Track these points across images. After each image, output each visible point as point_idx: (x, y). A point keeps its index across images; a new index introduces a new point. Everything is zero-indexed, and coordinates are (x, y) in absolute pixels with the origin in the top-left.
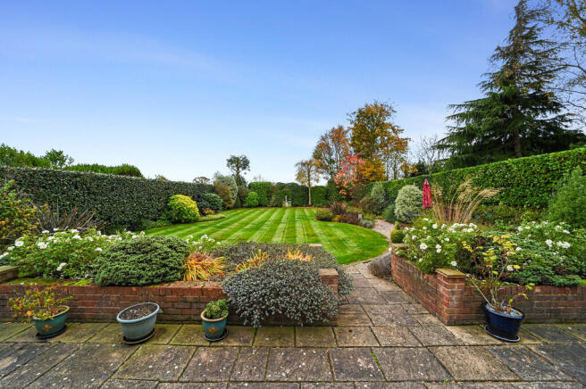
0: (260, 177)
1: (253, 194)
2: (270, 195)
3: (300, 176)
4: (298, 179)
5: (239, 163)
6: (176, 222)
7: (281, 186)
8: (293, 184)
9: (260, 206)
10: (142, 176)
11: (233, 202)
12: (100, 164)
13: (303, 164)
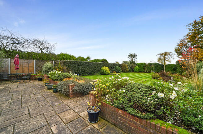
0: (153, 61)
1: (137, 67)
2: (144, 68)
3: (159, 59)
4: (158, 61)
5: (133, 56)
6: (102, 74)
7: (150, 64)
8: (156, 63)
9: (140, 72)
10: (108, 62)
11: (128, 70)
12: (98, 59)
13: (162, 54)
